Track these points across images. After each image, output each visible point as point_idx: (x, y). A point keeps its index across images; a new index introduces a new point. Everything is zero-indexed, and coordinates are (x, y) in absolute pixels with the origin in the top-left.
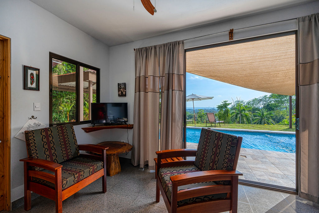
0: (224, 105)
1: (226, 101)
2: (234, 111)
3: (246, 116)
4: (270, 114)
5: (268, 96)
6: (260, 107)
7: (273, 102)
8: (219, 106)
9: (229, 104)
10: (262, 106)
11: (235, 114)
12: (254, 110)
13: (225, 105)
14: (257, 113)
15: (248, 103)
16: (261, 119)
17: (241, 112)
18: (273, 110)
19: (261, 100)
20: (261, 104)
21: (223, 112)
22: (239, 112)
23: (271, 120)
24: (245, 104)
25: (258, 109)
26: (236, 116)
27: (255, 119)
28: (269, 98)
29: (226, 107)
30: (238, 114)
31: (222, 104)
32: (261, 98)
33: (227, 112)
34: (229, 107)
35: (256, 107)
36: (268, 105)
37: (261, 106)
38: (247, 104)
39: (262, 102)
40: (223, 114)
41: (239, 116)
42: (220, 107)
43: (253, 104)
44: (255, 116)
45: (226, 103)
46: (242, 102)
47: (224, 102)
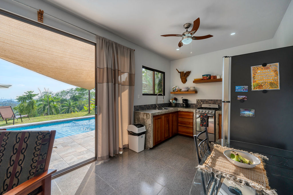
0: (28, 96)
1: (31, 92)
2: (42, 102)
3: (55, 107)
4: (76, 104)
5: (74, 89)
6: (68, 99)
7: (77, 94)
8: (20, 97)
9: (35, 95)
10: (70, 97)
11: (42, 106)
12: (63, 101)
13: (30, 96)
14: (65, 103)
15: (57, 95)
16: (69, 109)
17: (50, 103)
18: (77, 100)
19: (68, 92)
20: (69, 95)
21: (26, 105)
22: (47, 104)
23: (76, 109)
24: (54, 95)
25: (66, 100)
26: (44, 107)
27: (63, 109)
28: (75, 91)
29: (31, 98)
30: (45, 105)
31: (25, 94)
32: (68, 91)
33: (32, 104)
34: (35, 98)
35: (64, 98)
36: (74, 96)
37: (68, 97)
38: (55, 95)
39: (69, 94)
40: (27, 107)
41: (47, 107)
42: (22, 99)
43: (61, 96)
44: (63, 106)
45: (30, 94)
46: (50, 93)
47: (27, 93)
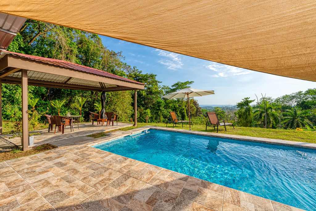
0: (245, 102)
1: (247, 98)
2: (258, 109)
3: (273, 115)
4: (306, 113)
5: (304, 92)
6: (293, 105)
7: (310, 99)
8: (239, 103)
9: (251, 101)
10: (296, 104)
11: (259, 113)
12: (284, 108)
13: (247, 102)
14: (288, 111)
15: (277, 100)
16: (294, 119)
17: (267, 110)
18: (310, 108)
19: (293, 97)
20: (294, 101)
21: (243, 110)
22: (264, 111)
23: (306, 121)
24: (273, 101)
25: (289, 107)
26: (261, 115)
27: (285, 119)
28: (305, 94)
29: (247, 105)
30: (262, 112)
31: (243, 101)
32: (294, 95)
33: (248, 110)
34: (251, 104)
35: (288, 104)
36: (303, 103)
37: (294, 103)
38: (275, 101)
39: (294, 99)
40: (244, 113)
41: (264, 115)
42: (240, 105)
43: (283, 102)
44: (284, 115)
45: (247, 101)
46: (269, 99)
47: (244, 99)
